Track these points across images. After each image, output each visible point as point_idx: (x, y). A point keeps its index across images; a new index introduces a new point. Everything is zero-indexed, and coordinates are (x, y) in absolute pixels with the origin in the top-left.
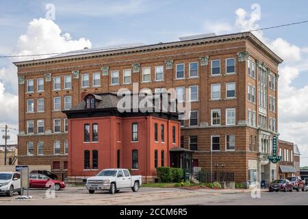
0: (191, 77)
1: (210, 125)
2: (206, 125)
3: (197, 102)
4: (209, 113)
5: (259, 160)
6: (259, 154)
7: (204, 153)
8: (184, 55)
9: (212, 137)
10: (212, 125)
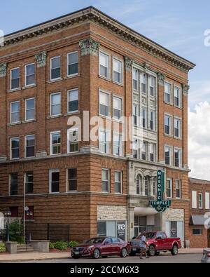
0: (27, 86)
1: (48, 154)
2: (44, 155)
3: (33, 121)
4: (47, 137)
5: (128, 206)
6: (128, 198)
7: (41, 197)
8: (18, 55)
9: (50, 172)
10: (51, 153)
